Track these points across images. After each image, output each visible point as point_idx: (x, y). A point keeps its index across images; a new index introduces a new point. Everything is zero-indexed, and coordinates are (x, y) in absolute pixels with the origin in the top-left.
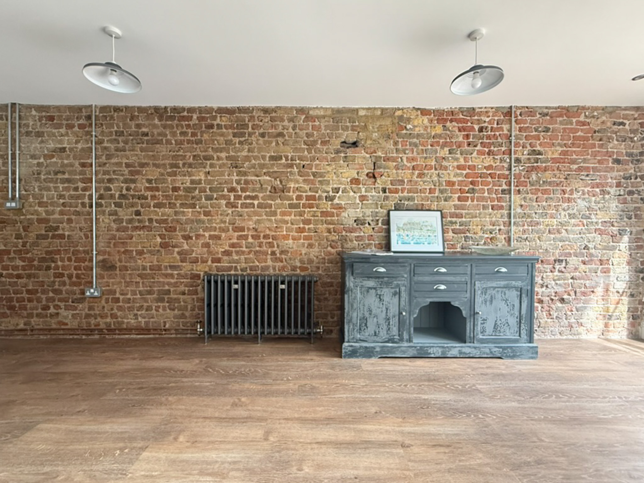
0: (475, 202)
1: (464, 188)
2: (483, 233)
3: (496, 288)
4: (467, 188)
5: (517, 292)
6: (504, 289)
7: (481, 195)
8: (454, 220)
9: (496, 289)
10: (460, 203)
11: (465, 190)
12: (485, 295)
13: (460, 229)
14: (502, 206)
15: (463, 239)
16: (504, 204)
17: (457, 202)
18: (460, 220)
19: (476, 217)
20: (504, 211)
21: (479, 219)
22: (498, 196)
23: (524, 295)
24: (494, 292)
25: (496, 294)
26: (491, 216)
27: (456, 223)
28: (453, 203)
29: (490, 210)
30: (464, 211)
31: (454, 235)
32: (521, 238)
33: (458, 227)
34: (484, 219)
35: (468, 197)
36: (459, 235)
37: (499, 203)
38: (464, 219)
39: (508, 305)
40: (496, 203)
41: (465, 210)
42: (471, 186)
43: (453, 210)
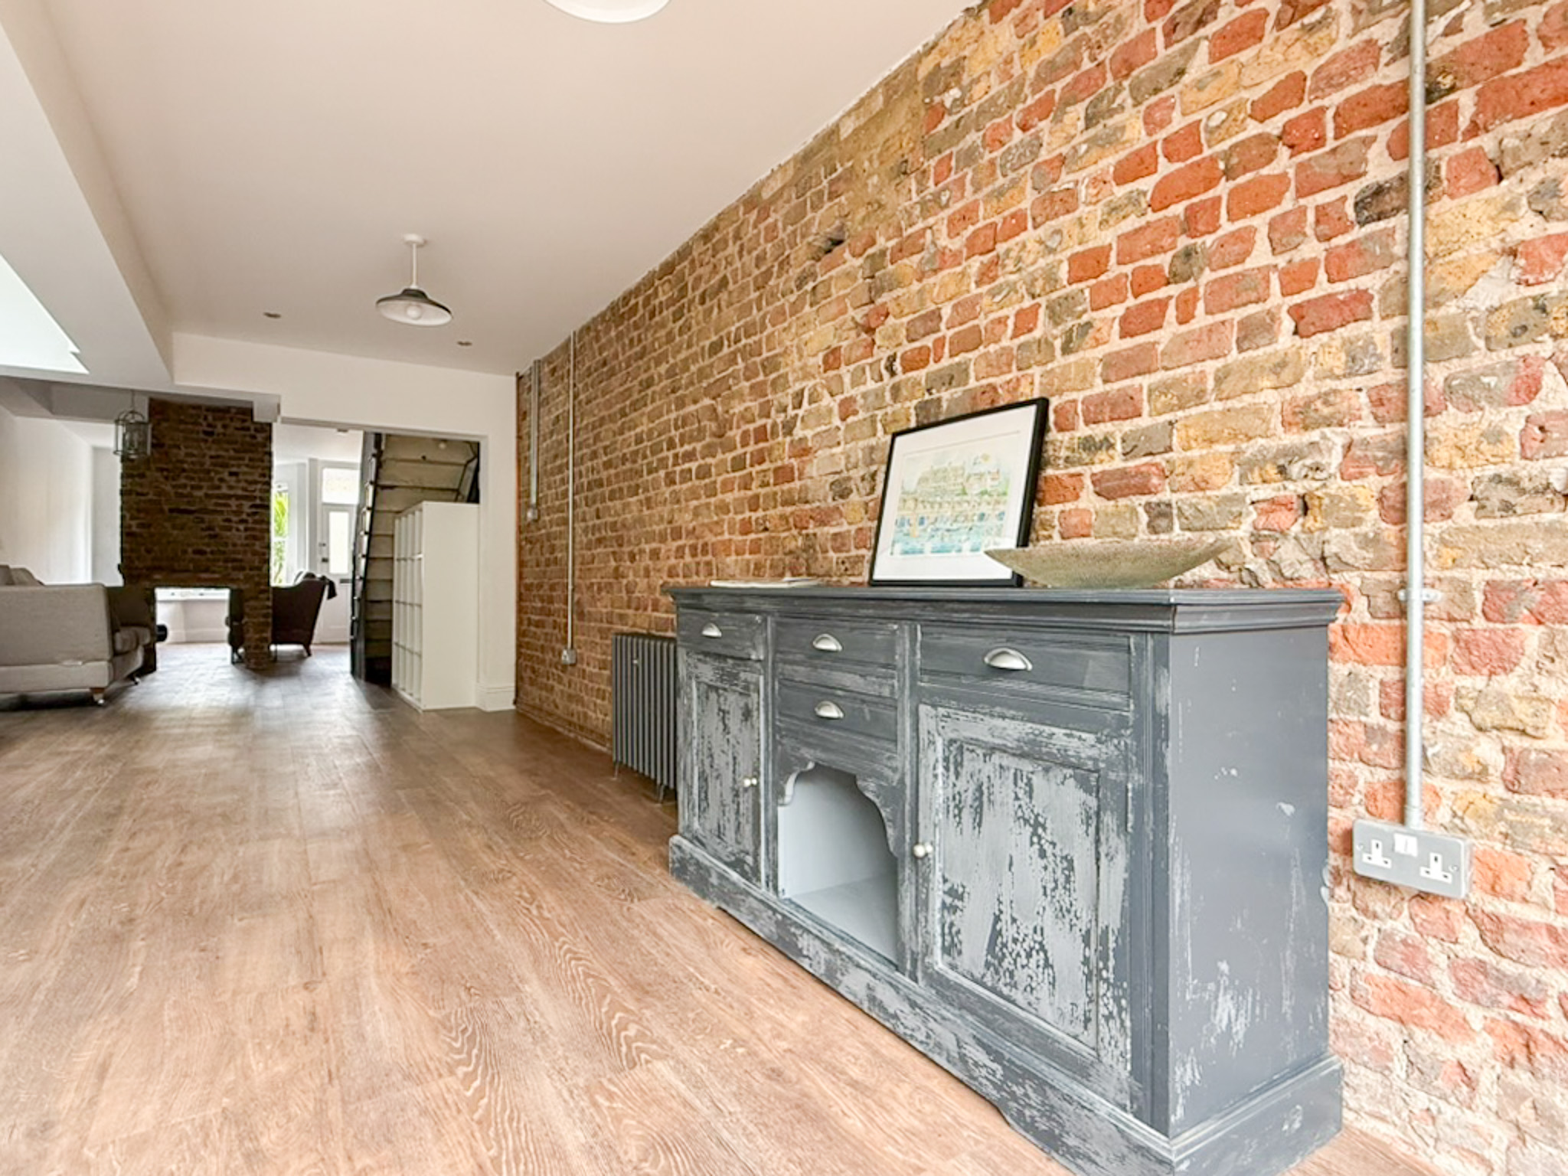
0: (1201, 319)
1: (1149, 262)
2: (1243, 479)
3: (993, 749)
4: (1164, 260)
5: (1082, 795)
6: (1026, 766)
7: (1231, 270)
8: (1098, 431)
9: (996, 758)
10: (1129, 343)
11: (1158, 269)
12: (957, 775)
13: (1124, 473)
14: (1362, 297)
15: (1144, 518)
16: (1372, 282)
17: (1117, 344)
18: (1127, 426)
19: (1200, 397)
20: (1365, 327)
21: (1218, 406)
22: (1341, 241)
23: (1109, 820)
24: (988, 769)
25: (996, 782)
26: (1287, 375)
27: (1107, 444)
28: (1100, 352)
29: (1286, 339)
30: (1145, 381)
31: (1100, 503)
32: (1513, 482)
33: (1118, 463)
34: (1247, 399)
35: (1163, 304)
36: (1122, 502)
37: (1340, 287)
38: (1144, 421)
39: (1043, 854)
40: (1322, 287)
41: (1149, 371)
42: (1183, 242)
43: (1099, 387)
